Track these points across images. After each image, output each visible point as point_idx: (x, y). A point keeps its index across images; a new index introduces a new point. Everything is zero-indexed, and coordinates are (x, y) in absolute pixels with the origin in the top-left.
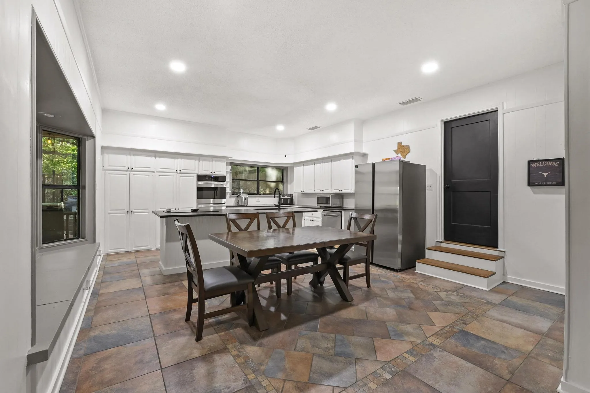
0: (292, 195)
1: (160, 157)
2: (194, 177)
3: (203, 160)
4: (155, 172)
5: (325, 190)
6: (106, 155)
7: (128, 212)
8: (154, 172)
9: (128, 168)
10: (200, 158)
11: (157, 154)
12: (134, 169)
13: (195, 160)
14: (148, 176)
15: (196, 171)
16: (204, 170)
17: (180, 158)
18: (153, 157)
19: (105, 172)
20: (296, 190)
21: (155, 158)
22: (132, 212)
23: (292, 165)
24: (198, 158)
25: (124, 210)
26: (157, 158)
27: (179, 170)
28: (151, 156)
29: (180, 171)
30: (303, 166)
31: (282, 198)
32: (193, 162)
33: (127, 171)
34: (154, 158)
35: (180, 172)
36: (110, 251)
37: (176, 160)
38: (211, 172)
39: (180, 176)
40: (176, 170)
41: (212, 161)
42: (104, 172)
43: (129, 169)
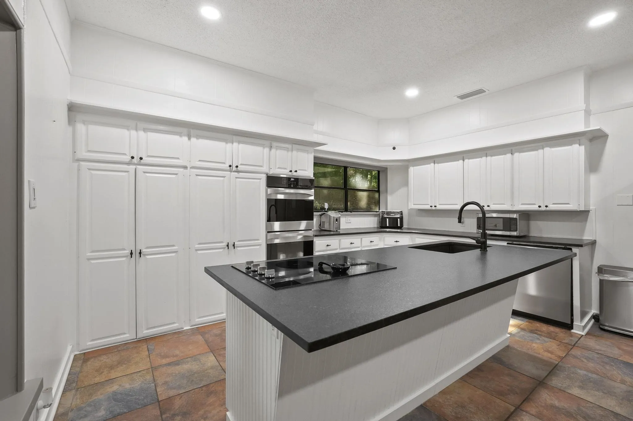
0: (401, 212)
1: (198, 137)
2: (261, 179)
3: (277, 148)
4: (189, 168)
5: (494, 204)
6: (81, 128)
7: (131, 254)
8: (185, 167)
9: (133, 158)
10: (271, 143)
11: (193, 132)
12: (146, 160)
13: (263, 146)
14: (174, 176)
15: (265, 169)
16: (278, 167)
17: (236, 142)
18: (185, 135)
19: (79, 166)
20: (414, 204)
21: (189, 139)
22: (140, 253)
23: (407, 163)
24: (267, 143)
25: (124, 249)
26: (193, 140)
27: (234, 166)
28: (180, 134)
29: (237, 167)
30: (433, 164)
31: (388, 218)
32: (258, 150)
33: (128, 164)
34: (185, 139)
35: (236, 169)
36: (90, 344)
37: (229, 145)
38: (291, 171)
39: (236, 178)
40: (228, 166)
41: (292, 151)
42: (76, 164)
43: (135, 161)
